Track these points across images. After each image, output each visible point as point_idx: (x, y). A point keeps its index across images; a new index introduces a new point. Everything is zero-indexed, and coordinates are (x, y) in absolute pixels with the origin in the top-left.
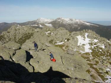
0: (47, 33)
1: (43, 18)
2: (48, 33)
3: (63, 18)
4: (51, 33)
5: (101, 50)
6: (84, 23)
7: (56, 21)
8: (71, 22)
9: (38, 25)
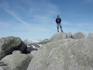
1: (31, 39)
9: (30, 46)
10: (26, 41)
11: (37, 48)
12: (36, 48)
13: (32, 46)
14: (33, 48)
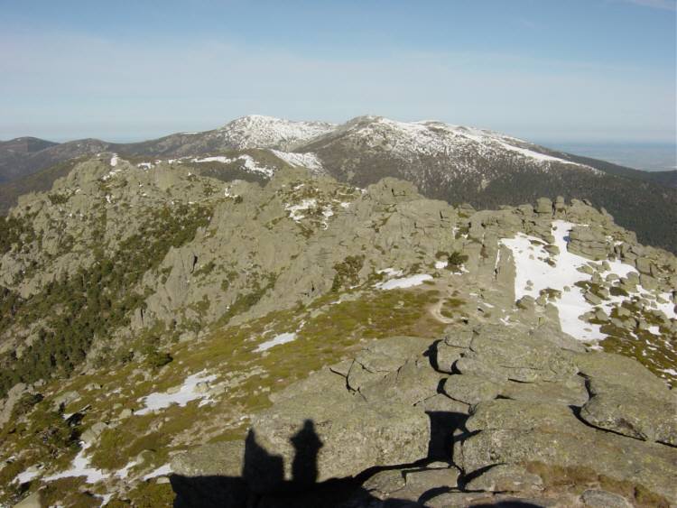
0: (296, 211)
1: (267, 119)
2: (303, 212)
3: (385, 121)
4: (319, 212)
5: (654, 330)
6: (515, 154)
7: (342, 136)
8: (433, 145)
9: (235, 160)
10: (237, 129)
11: (263, 170)
12: (260, 169)
13: (242, 157)
14: (247, 169)
